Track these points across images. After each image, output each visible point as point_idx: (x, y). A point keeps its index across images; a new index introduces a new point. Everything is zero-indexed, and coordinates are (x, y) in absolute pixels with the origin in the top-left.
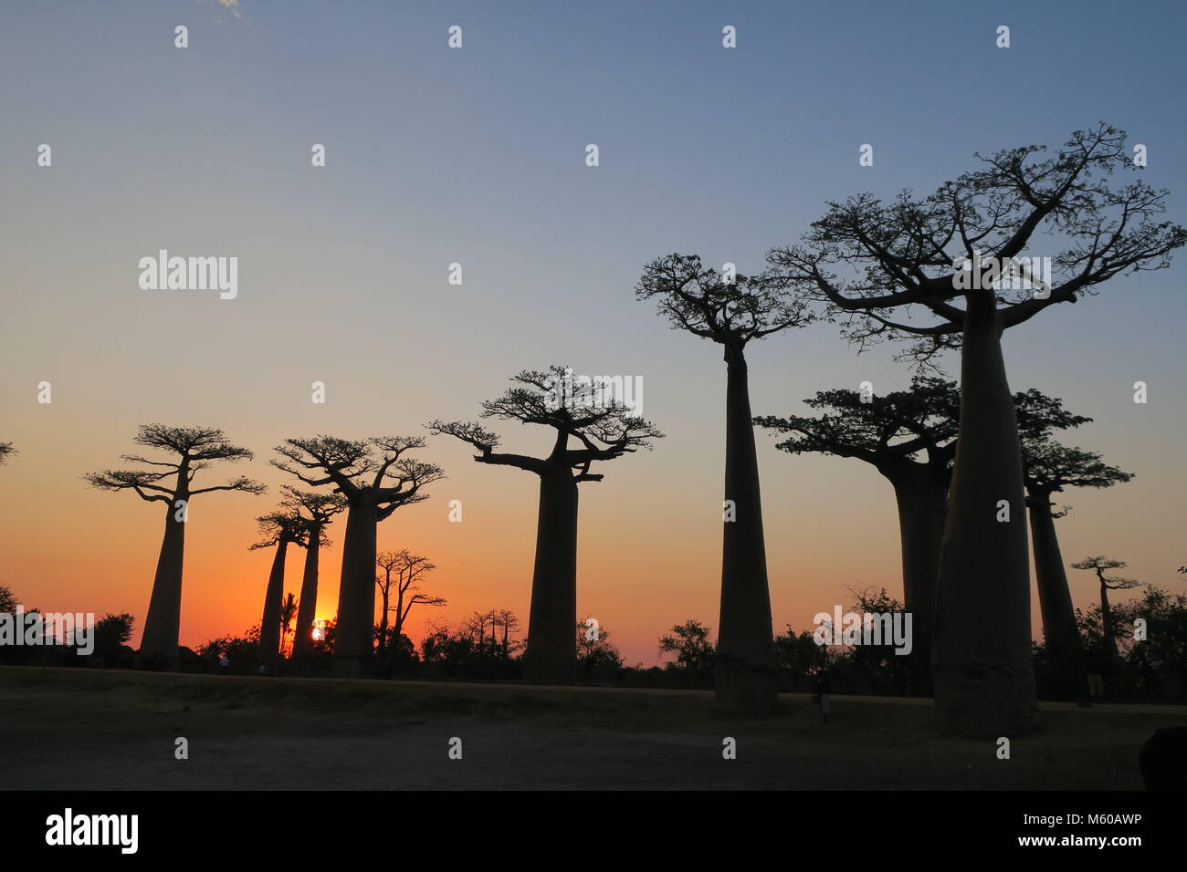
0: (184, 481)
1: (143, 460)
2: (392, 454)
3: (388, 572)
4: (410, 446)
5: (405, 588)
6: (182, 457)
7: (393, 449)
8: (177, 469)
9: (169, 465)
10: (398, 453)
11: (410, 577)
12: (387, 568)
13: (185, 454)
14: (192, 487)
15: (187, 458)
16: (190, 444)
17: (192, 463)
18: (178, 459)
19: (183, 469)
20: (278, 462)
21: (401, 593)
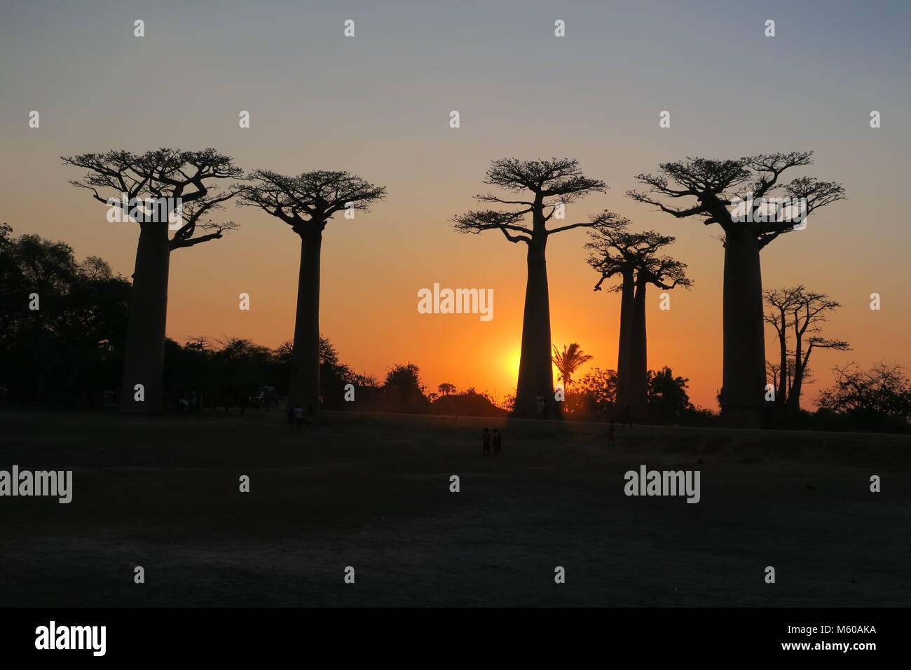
0: (540, 220)
1: (496, 199)
2: (770, 176)
3: (783, 311)
4: (793, 164)
5: (803, 330)
6: (535, 194)
7: (771, 169)
8: (530, 206)
9: (523, 203)
10: (777, 174)
11: (808, 317)
12: (780, 308)
13: (536, 189)
14: (549, 226)
15: (540, 195)
16: (542, 180)
17: (546, 200)
18: (530, 196)
19: (537, 207)
20: (639, 192)
21: (799, 336)
